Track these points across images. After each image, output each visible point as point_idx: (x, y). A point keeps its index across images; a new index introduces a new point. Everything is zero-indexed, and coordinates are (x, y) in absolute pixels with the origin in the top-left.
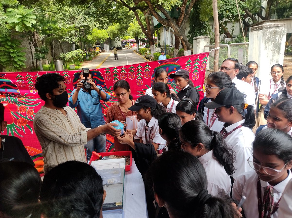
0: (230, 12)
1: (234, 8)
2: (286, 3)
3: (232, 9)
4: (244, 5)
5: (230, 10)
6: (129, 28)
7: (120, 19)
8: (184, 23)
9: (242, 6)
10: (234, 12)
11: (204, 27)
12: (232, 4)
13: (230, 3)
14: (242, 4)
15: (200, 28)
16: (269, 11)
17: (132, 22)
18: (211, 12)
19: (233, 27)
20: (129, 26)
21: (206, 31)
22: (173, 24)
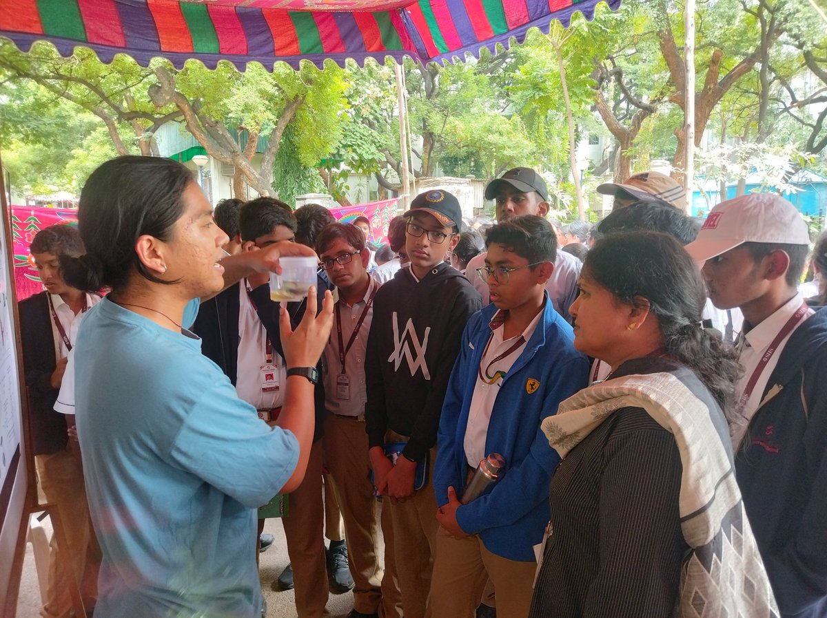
0: (354, 151)
1: (362, 143)
2: (459, 148)
3: (359, 146)
4: (382, 141)
5: (355, 147)
6: (72, 163)
7: (48, 135)
8: (268, 164)
9: (379, 142)
10: (363, 152)
11: (307, 178)
12: (358, 135)
13: (353, 133)
14: (378, 138)
15: (298, 178)
16: (429, 159)
17: (81, 146)
18: (324, 147)
19: (359, 185)
20: (73, 157)
21: (312, 186)
22: (244, 163)
